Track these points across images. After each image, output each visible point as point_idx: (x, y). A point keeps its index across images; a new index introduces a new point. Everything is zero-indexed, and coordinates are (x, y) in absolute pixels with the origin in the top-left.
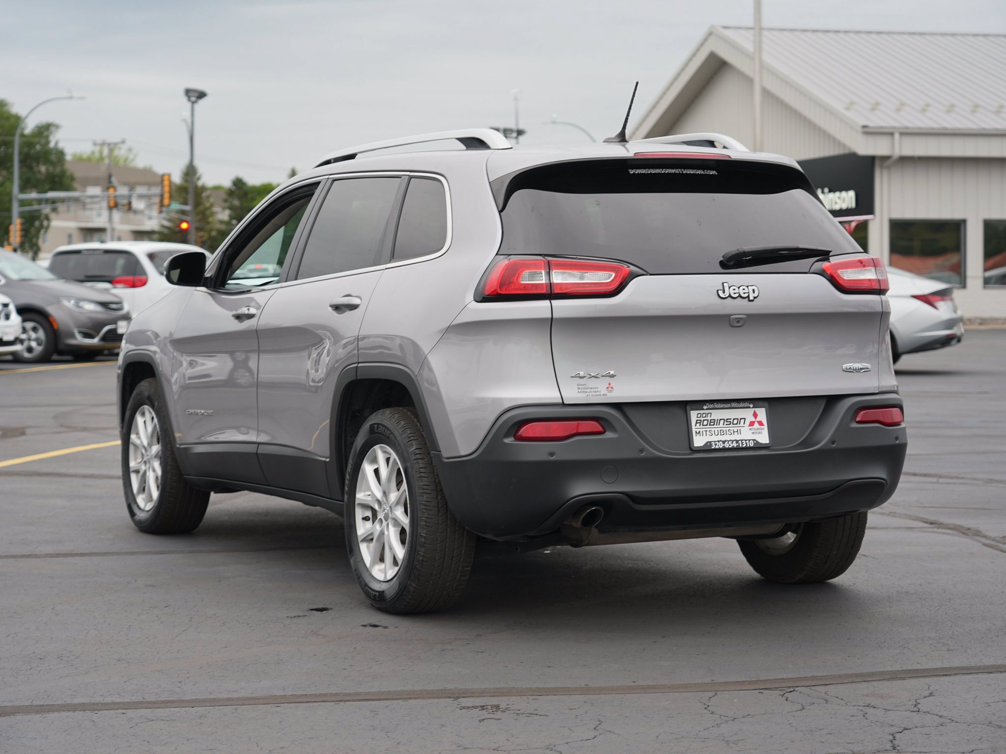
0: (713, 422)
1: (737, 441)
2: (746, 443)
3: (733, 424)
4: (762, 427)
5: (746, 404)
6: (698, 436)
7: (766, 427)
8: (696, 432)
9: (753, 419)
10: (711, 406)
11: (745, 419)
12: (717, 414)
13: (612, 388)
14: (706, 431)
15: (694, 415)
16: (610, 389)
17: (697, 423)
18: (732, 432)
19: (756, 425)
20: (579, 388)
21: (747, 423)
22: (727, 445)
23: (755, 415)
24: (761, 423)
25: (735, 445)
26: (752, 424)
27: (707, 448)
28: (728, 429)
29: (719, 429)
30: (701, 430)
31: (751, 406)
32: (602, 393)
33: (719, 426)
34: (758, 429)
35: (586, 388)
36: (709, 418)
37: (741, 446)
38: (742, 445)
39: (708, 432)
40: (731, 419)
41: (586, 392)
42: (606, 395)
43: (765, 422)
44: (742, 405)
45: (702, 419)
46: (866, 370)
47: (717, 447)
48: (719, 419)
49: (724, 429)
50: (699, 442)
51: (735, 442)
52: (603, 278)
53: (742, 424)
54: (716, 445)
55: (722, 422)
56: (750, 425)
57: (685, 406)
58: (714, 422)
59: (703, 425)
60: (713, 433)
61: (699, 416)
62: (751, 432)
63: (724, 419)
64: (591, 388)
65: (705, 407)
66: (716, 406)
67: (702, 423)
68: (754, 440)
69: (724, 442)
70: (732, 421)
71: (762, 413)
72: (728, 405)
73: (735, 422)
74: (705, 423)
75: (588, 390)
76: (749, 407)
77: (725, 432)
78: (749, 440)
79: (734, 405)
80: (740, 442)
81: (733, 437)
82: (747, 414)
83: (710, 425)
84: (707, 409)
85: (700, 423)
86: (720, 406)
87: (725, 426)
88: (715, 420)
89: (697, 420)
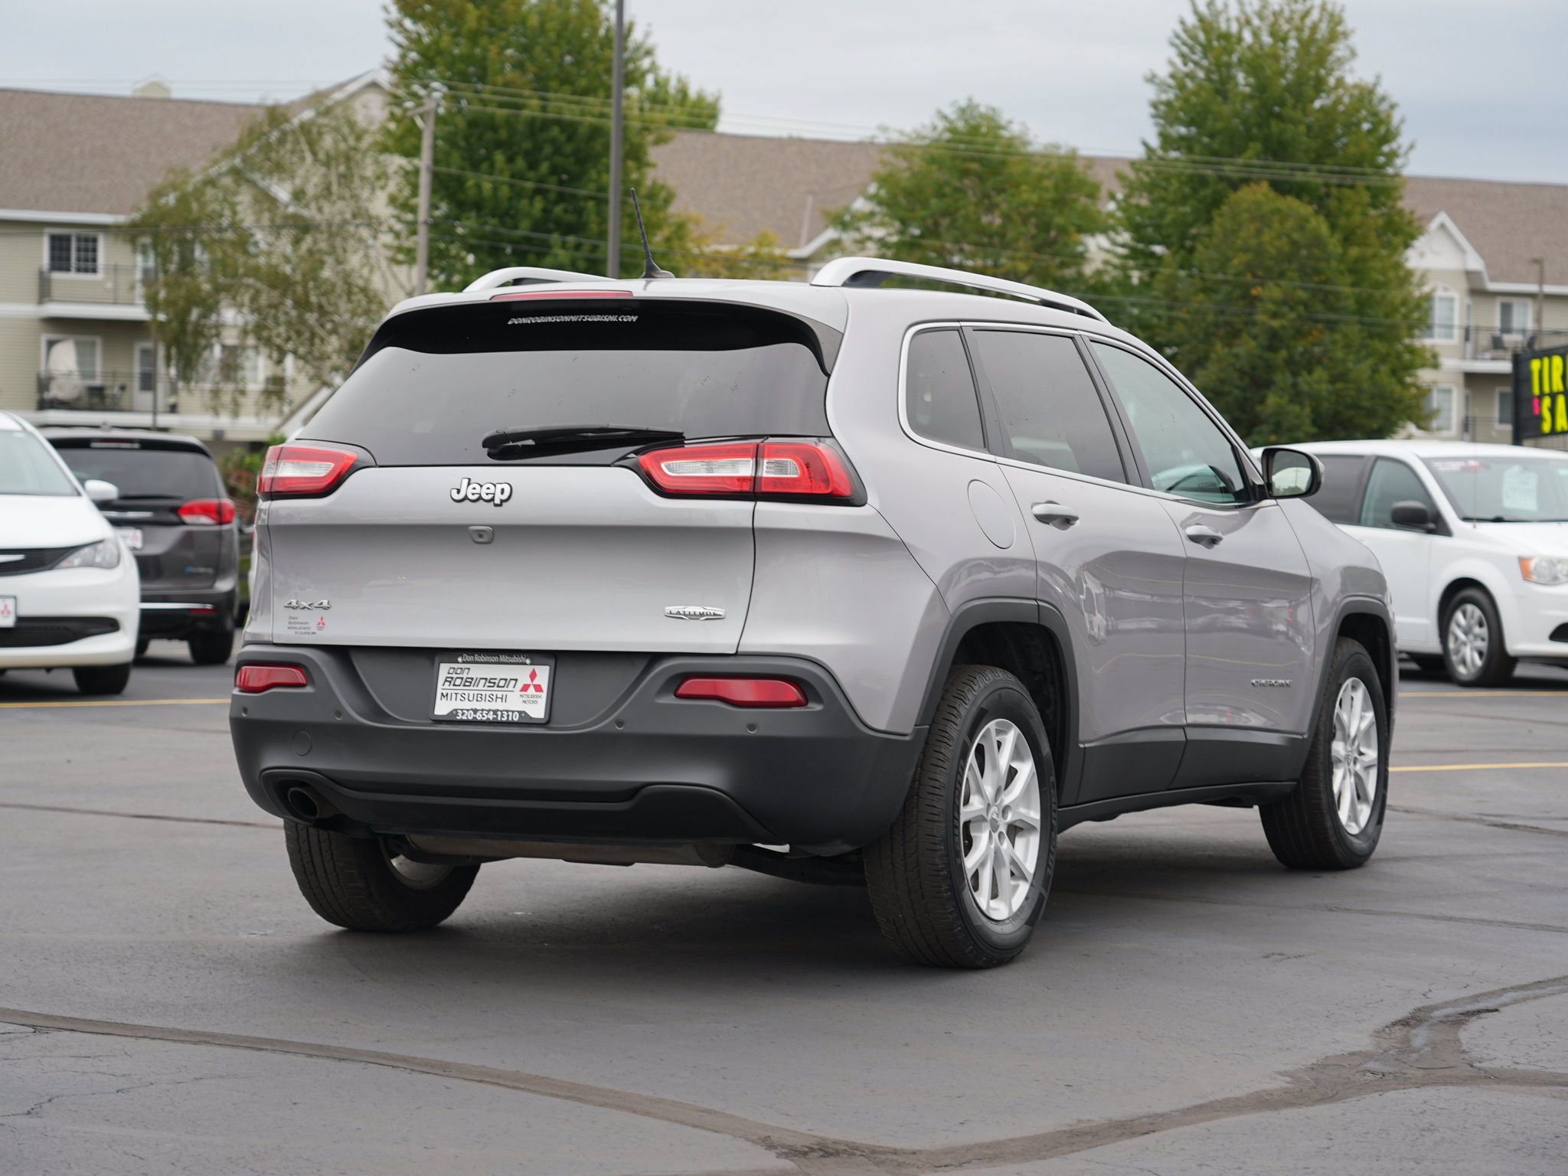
0: (469, 682)
1: (495, 712)
2: (508, 716)
3: (498, 686)
4: (539, 694)
5: (522, 659)
6: (444, 700)
7: (544, 695)
8: (442, 694)
9: (528, 681)
10: (471, 658)
11: (516, 680)
12: (477, 671)
13: (323, 624)
14: (456, 694)
15: (444, 669)
16: (321, 625)
17: (446, 681)
18: (494, 698)
19: (531, 690)
20: (290, 623)
21: (520, 685)
22: (479, 717)
23: (533, 676)
24: (538, 688)
25: (491, 716)
26: (525, 688)
27: (450, 720)
28: (488, 693)
29: (476, 692)
30: (449, 692)
31: (528, 661)
32: (310, 631)
33: (475, 688)
34: (533, 696)
35: (297, 623)
36: (465, 676)
37: (499, 719)
38: (502, 717)
39: (459, 697)
40: (496, 679)
41: (295, 628)
42: (314, 633)
43: (545, 687)
44: (515, 659)
45: (455, 676)
46: (716, 617)
47: (464, 718)
48: (479, 676)
49: (483, 693)
50: (442, 708)
51: (491, 713)
52: (320, 471)
53: (511, 688)
54: (463, 714)
55: (483, 681)
56: (521, 691)
57: (433, 655)
58: (471, 682)
59: (454, 685)
60: (466, 697)
61: (451, 671)
62: (522, 699)
63: (486, 679)
64: (302, 623)
65: (460, 659)
66: (477, 658)
67: (452, 682)
68: (520, 713)
69: (475, 711)
70: (497, 681)
71: (543, 673)
72: (495, 659)
73: (502, 683)
74: (458, 682)
75: (298, 626)
76: (525, 664)
77: (483, 698)
78: (513, 712)
79: (503, 658)
80: (499, 713)
81: (494, 706)
82: (521, 673)
83: (464, 685)
84: (463, 662)
85: (450, 682)
86: (483, 658)
87: (486, 688)
88: (472, 679)
89: (447, 677)
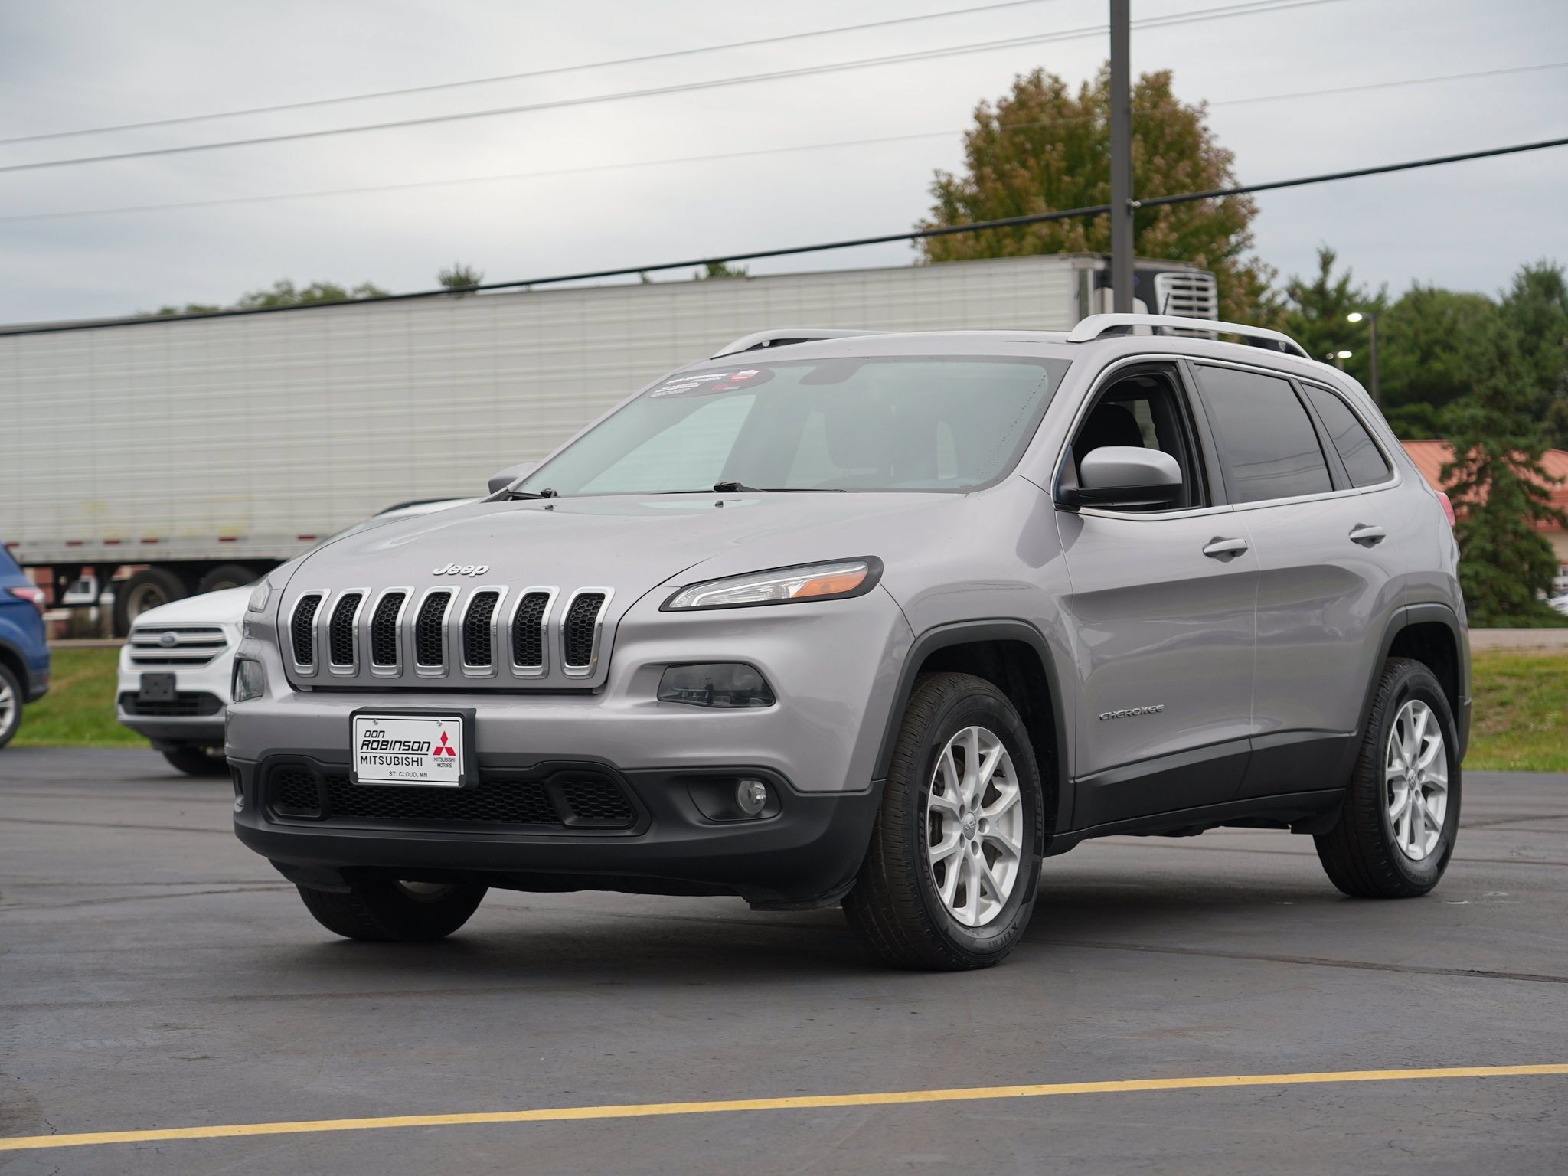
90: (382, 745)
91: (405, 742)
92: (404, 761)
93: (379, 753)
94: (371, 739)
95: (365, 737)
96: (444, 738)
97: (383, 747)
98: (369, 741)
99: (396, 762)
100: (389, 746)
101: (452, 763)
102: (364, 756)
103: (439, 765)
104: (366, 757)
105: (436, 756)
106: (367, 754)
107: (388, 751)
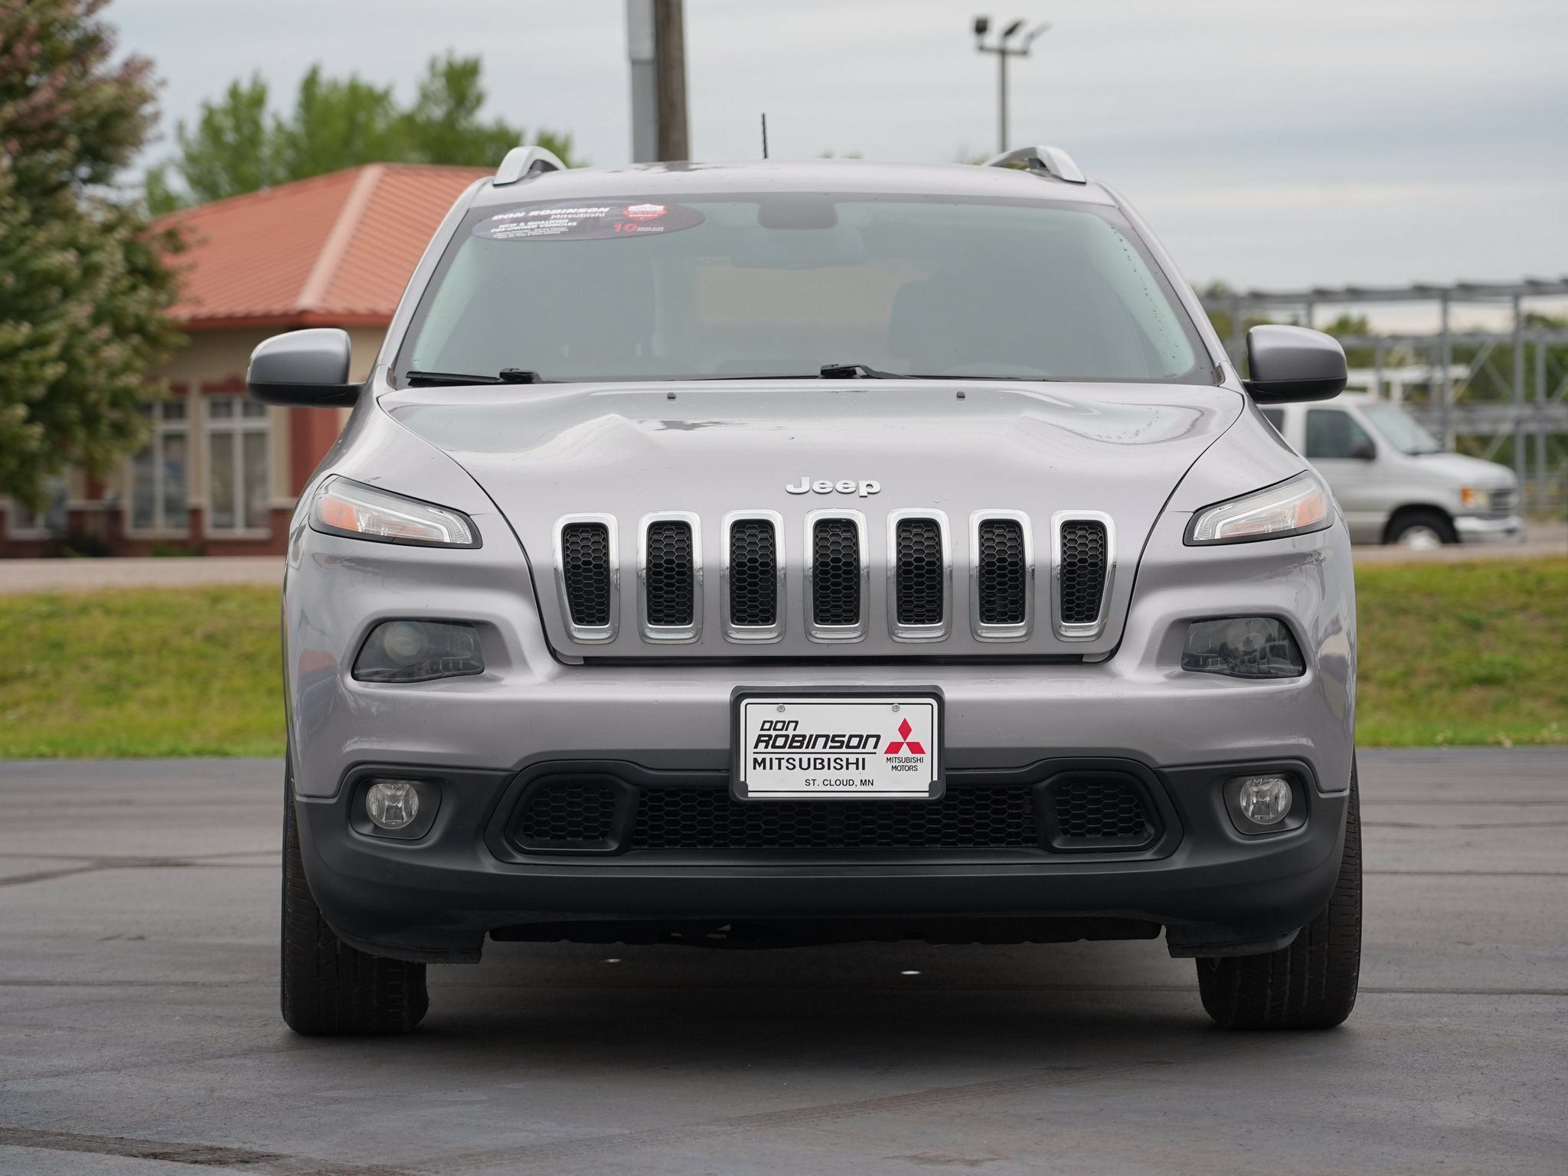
90: (793, 741)
91: (834, 736)
92: (833, 764)
93: (786, 754)
94: (773, 733)
95: (762, 729)
96: (905, 729)
97: (794, 744)
98: (770, 736)
99: (818, 764)
100: (806, 742)
101: (918, 764)
102: (760, 758)
103: (895, 768)
104: (764, 760)
105: (889, 756)
106: (764, 756)
107: (803, 750)
